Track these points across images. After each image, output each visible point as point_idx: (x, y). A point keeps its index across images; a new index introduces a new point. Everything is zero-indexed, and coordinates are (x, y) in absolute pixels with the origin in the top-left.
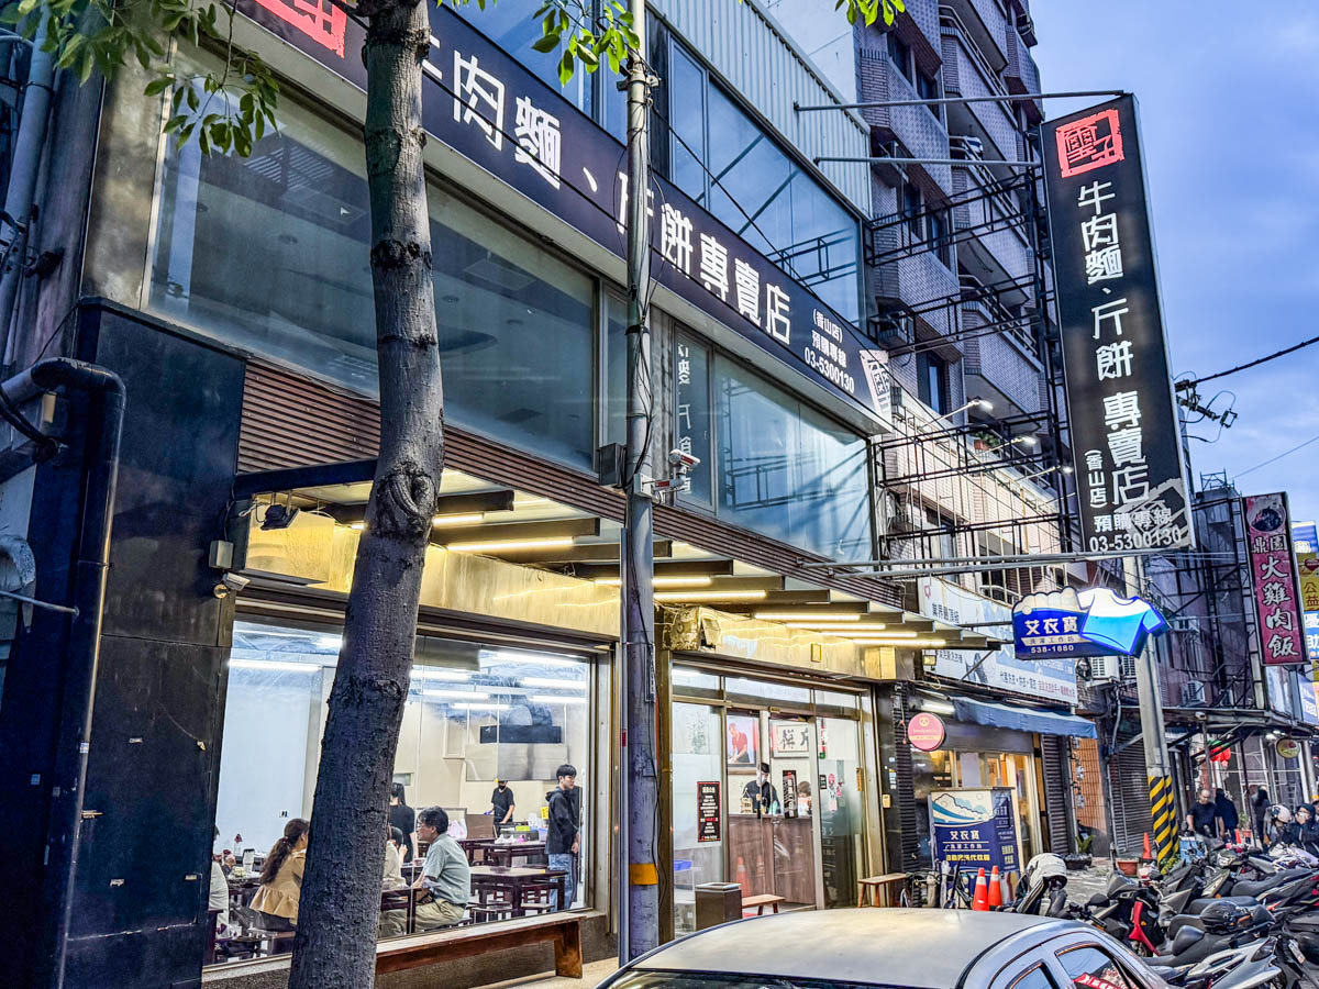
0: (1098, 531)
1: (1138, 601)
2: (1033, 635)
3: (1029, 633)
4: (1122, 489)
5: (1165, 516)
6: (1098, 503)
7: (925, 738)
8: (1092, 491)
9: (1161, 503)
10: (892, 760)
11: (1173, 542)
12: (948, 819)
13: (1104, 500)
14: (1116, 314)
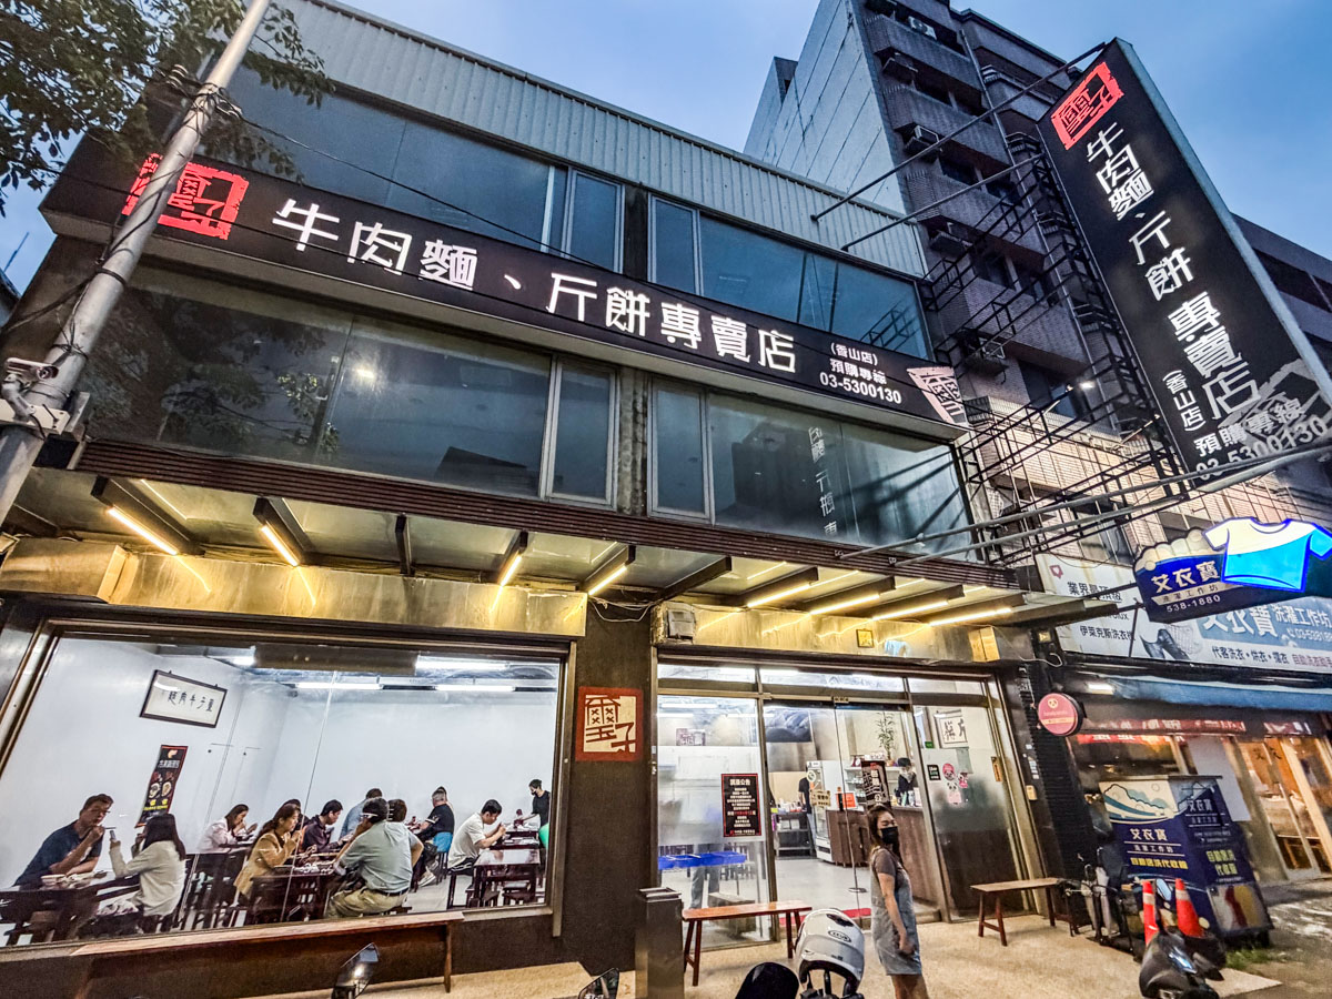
0: (1204, 454)
1: (1292, 523)
2: (1165, 591)
3: (1159, 591)
4: (1221, 400)
5: (1292, 409)
6: (1193, 425)
7: (1057, 721)
8: (1183, 415)
9: (1280, 397)
10: (1029, 747)
11: (1315, 436)
12: (1124, 814)
13: (1201, 419)
14: (1158, 231)
